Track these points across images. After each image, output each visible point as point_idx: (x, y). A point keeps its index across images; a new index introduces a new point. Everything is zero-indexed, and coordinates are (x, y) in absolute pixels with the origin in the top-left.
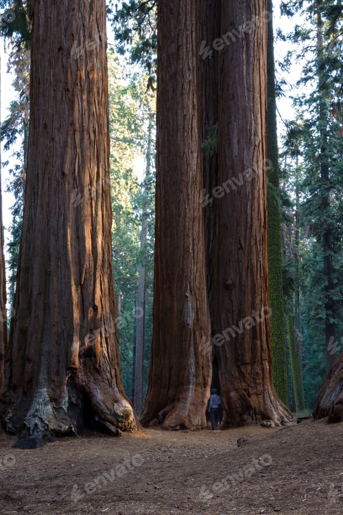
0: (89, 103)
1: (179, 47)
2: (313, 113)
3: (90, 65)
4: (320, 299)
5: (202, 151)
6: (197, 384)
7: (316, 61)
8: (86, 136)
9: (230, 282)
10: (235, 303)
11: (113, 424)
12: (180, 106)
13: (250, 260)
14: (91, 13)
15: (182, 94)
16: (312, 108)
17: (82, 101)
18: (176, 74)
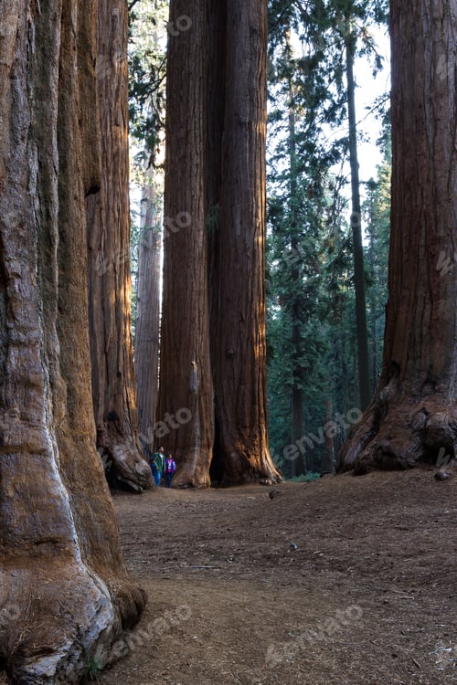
0: (114, 183)
1: (187, 133)
2: (284, 190)
3: (115, 148)
4: (289, 366)
5: (207, 228)
6: (202, 446)
7: (288, 140)
8: (111, 214)
9: (231, 351)
10: (236, 371)
11: (135, 483)
12: (188, 188)
13: (250, 331)
14: (116, 100)
15: (190, 176)
16: (283, 185)
17: (108, 181)
18: (185, 156)
